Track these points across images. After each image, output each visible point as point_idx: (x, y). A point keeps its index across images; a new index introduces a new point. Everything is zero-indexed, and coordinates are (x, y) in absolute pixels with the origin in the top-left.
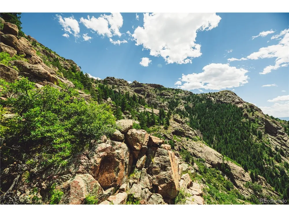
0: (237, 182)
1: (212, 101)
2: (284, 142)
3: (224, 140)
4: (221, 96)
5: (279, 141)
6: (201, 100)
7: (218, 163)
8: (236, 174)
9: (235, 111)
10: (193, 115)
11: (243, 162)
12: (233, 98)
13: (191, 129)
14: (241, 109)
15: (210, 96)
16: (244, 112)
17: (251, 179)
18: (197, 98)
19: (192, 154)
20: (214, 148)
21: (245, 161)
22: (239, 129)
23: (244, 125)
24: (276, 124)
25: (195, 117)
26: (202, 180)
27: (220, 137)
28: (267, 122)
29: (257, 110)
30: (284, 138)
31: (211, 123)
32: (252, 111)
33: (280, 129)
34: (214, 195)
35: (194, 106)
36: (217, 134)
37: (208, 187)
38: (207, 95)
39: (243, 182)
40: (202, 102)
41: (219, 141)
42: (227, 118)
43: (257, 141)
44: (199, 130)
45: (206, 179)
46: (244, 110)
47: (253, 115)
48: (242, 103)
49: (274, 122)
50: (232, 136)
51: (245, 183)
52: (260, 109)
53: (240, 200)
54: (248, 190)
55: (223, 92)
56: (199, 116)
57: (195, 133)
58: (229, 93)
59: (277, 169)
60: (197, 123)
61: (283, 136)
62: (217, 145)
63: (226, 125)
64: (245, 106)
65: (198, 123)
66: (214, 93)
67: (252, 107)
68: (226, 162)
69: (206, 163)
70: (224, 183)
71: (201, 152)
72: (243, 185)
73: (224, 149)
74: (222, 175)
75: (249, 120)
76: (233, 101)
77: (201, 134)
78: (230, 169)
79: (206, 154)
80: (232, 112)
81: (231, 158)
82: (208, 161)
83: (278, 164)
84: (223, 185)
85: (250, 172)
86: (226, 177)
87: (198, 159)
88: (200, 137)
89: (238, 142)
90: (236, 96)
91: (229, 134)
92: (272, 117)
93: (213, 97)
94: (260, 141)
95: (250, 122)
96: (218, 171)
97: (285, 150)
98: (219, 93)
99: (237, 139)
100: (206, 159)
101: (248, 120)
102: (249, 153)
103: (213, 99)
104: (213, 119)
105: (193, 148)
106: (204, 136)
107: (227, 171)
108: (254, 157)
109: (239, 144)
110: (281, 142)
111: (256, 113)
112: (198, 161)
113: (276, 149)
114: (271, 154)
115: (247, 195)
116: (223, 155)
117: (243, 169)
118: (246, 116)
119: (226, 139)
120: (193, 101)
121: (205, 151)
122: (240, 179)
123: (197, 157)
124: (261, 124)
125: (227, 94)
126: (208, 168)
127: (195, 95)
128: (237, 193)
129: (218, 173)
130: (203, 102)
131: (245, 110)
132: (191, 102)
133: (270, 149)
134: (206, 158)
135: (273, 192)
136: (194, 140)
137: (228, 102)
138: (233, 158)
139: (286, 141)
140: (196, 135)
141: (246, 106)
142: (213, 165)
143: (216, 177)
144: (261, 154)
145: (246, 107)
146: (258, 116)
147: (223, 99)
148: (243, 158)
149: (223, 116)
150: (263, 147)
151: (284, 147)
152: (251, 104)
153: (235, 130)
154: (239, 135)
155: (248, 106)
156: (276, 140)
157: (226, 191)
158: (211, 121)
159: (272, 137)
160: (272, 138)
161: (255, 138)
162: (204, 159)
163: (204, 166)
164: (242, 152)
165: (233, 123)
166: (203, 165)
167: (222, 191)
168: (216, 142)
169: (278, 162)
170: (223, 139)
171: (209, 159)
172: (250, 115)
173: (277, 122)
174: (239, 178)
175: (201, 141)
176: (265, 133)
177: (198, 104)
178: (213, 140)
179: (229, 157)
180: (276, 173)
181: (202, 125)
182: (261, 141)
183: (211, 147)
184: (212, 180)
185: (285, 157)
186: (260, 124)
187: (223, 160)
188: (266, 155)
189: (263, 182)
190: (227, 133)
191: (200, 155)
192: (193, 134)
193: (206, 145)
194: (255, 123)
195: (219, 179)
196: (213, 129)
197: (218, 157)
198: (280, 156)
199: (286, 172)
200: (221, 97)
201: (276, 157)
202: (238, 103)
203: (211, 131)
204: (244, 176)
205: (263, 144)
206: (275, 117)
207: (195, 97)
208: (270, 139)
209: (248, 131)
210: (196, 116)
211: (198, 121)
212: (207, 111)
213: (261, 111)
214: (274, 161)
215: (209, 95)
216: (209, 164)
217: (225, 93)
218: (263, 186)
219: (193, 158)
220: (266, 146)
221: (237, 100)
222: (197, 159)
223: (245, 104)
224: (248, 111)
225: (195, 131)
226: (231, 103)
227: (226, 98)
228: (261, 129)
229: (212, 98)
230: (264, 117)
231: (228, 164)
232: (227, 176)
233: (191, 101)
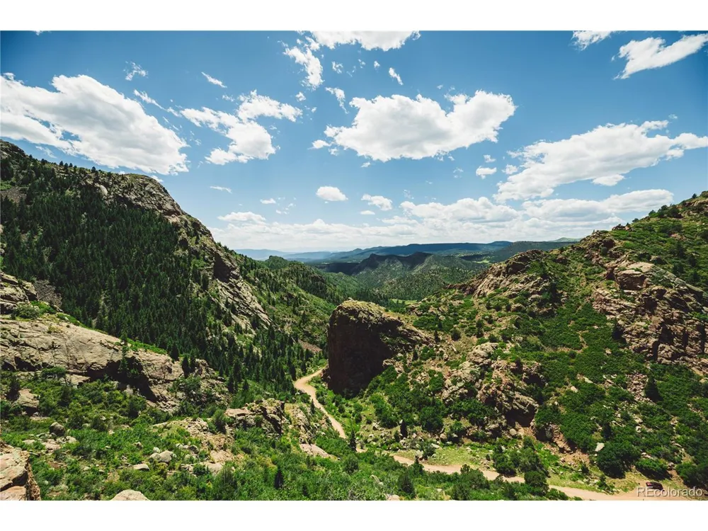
0: (156, 390)
1: (100, 196)
2: (237, 290)
3: (129, 301)
4: (129, 188)
5: (231, 290)
6: (60, 186)
7: (111, 364)
8: (154, 374)
9: (163, 230)
10: (24, 230)
11: (170, 343)
12: (160, 200)
13: (11, 278)
14: (176, 226)
15: (96, 180)
16: (180, 234)
17: (182, 372)
18: (45, 174)
19: (14, 363)
20: (100, 327)
21: (175, 339)
22: (168, 273)
23: (179, 264)
24: (231, 261)
25: (31, 238)
26: (52, 429)
27: (119, 294)
28: (217, 256)
29: (204, 234)
30: (238, 285)
31: (95, 259)
32: (196, 234)
33: (234, 269)
34: (90, 450)
35: (28, 201)
36: (111, 288)
37: (72, 440)
38: (85, 174)
39: (167, 385)
40: (63, 193)
41: (117, 306)
42: (142, 247)
43: (200, 295)
44: (48, 282)
45: (66, 420)
46: (181, 230)
47: (197, 243)
48: (178, 214)
49: (228, 258)
50: (152, 290)
51: (171, 385)
52: (209, 232)
53: (157, 425)
54: (176, 397)
55: (136, 177)
56: (47, 235)
57: (27, 292)
58: (151, 185)
59: (225, 338)
60: (41, 260)
61: (236, 281)
62: (110, 317)
63: (138, 263)
64: (183, 222)
65: (46, 259)
66: (109, 175)
67: (196, 225)
68: (130, 354)
69: (68, 376)
70: (124, 406)
71: (53, 347)
72: (168, 390)
73: (129, 323)
74: (118, 389)
75: (189, 253)
76: (160, 207)
77: (56, 291)
78: (140, 367)
79: (73, 350)
80: (155, 233)
81: (146, 342)
82: (75, 367)
83: (226, 330)
84: (120, 412)
85: (181, 359)
86: (129, 391)
87: (39, 372)
88: (51, 303)
89: (164, 301)
90: (168, 195)
91: (144, 286)
92: (226, 248)
93: (106, 185)
94: (204, 293)
95: (190, 257)
96: (107, 385)
97: (237, 303)
98: (123, 178)
99: (163, 295)
100: (68, 364)
101: (187, 252)
102: (184, 321)
103: (105, 191)
104: (102, 247)
105: (15, 344)
106: (66, 298)
107: (133, 374)
108: (192, 327)
109: (166, 306)
110: (234, 291)
111: (203, 238)
112: (40, 380)
113: (227, 304)
114: (219, 314)
115: (173, 406)
116: (124, 339)
117: (169, 358)
118: (184, 244)
119: (136, 297)
120: (24, 182)
121: (68, 341)
122: (161, 381)
123: (31, 368)
124: (209, 260)
125: (145, 185)
126: (76, 387)
127: (35, 161)
128: (153, 414)
129: (107, 389)
130: (68, 192)
131: (183, 230)
132: (13, 184)
133: (218, 306)
134: (70, 362)
135: (216, 379)
136: (25, 317)
137: (147, 205)
138: (151, 338)
139: (239, 289)
140: (32, 298)
141: (186, 222)
142: (93, 373)
143: (100, 401)
144: (204, 317)
145: (186, 225)
146: (205, 245)
147: (133, 197)
148: (171, 334)
149: (131, 240)
150: (209, 303)
151: (237, 300)
152: (196, 220)
153: (158, 274)
154: (166, 285)
155: (189, 223)
156: (227, 289)
157: (128, 423)
158: (92, 254)
159: (223, 284)
160: (223, 286)
161: (196, 287)
162: (63, 367)
163: (60, 387)
164: (170, 321)
165: (156, 258)
166: (59, 384)
167: (115, 430)
168: (107, 311)
169: (227, 326)
170: (127, 300)
171: (79, 361)
172: (191, 242)
173: (232, 257)
174: (159, 380)
175: (53, 316)
176: (213, 279)
177: (45, 197)
178: (98, 305)
179: (140, 339)
180: (223, 346)
181: (60, 266)
182: (206, 294)
183: (89, 326)
184: (89, 414)
185: (237, 315)
186: (206, 261)
187: (125, 351)
188: (211, 319)
189: (203, 368)
190: (139, 283)
191: (47, 357)
192: (20, 293)
193: (72, 325)
194: (198, 258)
195: (110, 403)
196: (100, 275)
197: (110, 348)
198: (230, 315)
199: (236, 338)
200: (130, 191)
201: (226, 317)
202: (170, 213)
203: (93, 280)
204: (170, 371)
205: (209, 299)
206: (230, 249)
207: (33, 168)
208: (220, 287)
209: (186, 276)
210: (36, 233)
211: (46, 251)
212: (83, 221)
213: (211, 235)
214: (222, 325)
215: (92, 175)
216: (79, 374)
217: (141, 181)
218: (203, 376)
219: (15, 377)
220: (213, 302)
221: (169, 206)
222: (32, 373)
223: (184, 217)
224: (188, 234)
225: (29, 284)
226: (154, 210)
227: (142, 196)
228: (208, 270)
229: (102, 187)
230: (214, 248)
231: (137, 357)
232: (131, 387)
233: (13, 179)
